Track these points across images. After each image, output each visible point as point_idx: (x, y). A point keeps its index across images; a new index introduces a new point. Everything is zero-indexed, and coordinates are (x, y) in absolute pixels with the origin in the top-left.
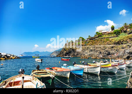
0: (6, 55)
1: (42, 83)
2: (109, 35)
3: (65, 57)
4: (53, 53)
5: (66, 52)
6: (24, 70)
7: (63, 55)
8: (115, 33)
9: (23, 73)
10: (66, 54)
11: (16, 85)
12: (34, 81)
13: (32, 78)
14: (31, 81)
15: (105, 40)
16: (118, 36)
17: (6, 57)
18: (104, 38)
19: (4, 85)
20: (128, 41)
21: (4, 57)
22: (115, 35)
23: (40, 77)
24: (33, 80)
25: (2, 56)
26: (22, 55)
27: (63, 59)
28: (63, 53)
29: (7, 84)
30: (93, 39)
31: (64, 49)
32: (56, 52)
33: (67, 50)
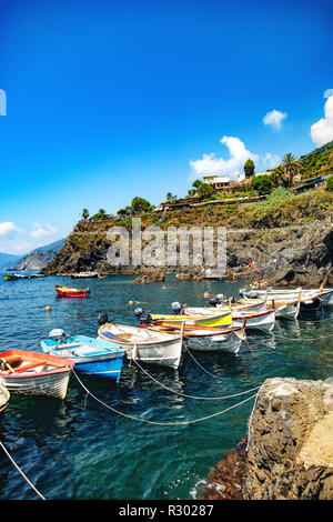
2: (237, 193)
4: (24, 259)
5: (78, 254)
7: (69, 268)
8: (256, 188)
10: (79, 264)
15: (221, 211)
16: (264, 198)
18: (222, 203)
20: (294, 216)
22: (256, 193)
28: (68, 258)
30: (181, 207)
31: (73, 243)
32: (39, 254)
33: (86, 246)
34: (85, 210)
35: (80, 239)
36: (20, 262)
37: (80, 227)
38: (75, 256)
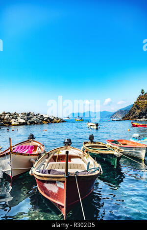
0: (49, 118)
1: (96, 162)
3: (139, 120)
4: (115, 113)
5: (139, 111)
6: (70, 140)
7: (135, 117)
9: (69, 145)
10: (140, 115)
11: (61, 160)
12: (85, 158)
13: (82, 153)
14: (80, 158)
17: (48, 120)
19: (47, 158)
21: (46, 121)
23: (97, 153)
24: (84, 156)
25: (44, 118)
26: (68, 118)
27: (136, 124)
28: (134, 112)
29: (50, 157)
31: (136, 106)
32: (121, 112)
33: (143, 107)
34: (142, 90)
35: (140, 104)
36: (113, 115)
37: (140, 98)
38: (138, 112)
